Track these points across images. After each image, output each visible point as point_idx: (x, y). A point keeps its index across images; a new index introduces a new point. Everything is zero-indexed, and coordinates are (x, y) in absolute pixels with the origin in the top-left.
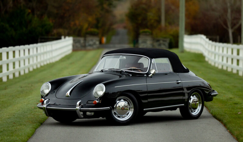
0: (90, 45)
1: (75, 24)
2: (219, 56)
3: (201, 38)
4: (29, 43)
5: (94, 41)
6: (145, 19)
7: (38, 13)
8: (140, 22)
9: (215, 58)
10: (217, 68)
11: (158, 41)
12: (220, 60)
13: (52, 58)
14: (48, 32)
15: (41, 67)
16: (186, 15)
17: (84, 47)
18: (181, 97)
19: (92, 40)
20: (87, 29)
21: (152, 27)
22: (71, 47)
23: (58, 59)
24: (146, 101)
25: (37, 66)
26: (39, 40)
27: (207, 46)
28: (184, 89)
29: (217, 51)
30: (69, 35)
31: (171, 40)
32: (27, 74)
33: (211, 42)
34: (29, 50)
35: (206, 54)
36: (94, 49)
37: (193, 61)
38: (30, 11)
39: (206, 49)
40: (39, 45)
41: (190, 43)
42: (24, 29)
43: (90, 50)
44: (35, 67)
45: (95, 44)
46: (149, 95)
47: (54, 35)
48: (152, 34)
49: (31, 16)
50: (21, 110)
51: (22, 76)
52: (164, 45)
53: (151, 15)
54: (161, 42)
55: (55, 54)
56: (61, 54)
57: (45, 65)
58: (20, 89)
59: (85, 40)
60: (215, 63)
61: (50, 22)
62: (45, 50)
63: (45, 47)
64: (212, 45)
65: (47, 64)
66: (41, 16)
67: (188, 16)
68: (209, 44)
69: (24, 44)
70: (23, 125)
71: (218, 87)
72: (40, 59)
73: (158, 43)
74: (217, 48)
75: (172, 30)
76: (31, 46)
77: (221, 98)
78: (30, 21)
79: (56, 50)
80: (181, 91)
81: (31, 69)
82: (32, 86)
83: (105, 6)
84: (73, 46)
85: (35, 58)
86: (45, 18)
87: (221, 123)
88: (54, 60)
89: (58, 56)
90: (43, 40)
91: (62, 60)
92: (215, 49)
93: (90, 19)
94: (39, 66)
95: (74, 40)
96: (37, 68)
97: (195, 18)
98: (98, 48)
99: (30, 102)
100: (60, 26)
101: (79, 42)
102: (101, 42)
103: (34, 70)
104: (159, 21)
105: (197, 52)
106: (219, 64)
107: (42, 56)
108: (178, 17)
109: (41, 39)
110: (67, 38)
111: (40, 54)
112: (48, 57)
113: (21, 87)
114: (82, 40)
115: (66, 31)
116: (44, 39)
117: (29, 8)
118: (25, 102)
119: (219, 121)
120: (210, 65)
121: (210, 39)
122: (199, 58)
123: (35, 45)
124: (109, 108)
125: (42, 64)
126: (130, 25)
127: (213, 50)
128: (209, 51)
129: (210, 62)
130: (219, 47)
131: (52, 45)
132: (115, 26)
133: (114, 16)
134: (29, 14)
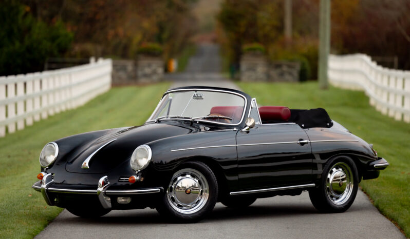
0: (146, 76)
1: (116, 35)
2: (396, 95)
3: (362, 60)
4: (25, 72)
5: (154, 67)
6: (252, 24)
7: (45, 12)
8: (242, 29)
9: (388, 99)
10: (393, 119)
11: (278, 66)
12: (399, 104)
13: (70, 101)
14: (63, 51)
15: (50, 117)
16: (332, 17)
17: (133, 79)
18: (309, 172)
19: (149, 66)
20: (140, 43)
21: (266, 40)
22: (107, 80)
23: (82, 102)
24: (235, 178)
25: (41, 115)
26: (46, 66)
27: (372, 77)
28: (315, 156)
29: (392, 85)
30: (104, 55)
31: (303, 65)
32: (22, 131)
33: (380, 68)
34: (25, 84)
35: (370, 91)
36: (153, 83)
37: (345, 105)
38: (28, 9)
39: (371, 82)
40: (46, 74)
41: (342, 71)
42: (17, 44)
43: (144, 85)
44: (37, 118)
45: (154, 72)
46: (240, 166)
47: (75, 56)
48: (266, 53)
49: (30, 18)
50: (7, 199)
51: (13, 135)
52: (290, 74)
53: (265, 17)
54: (285, 68)
55: (76, 92)
56: (89, 92)
57: (56, 115)
58: (7, 160)
59: (136, 65)
60: (388, 110)
61: (66, 30)
62: (57, 85)
63: (57, 79)
64: (383, 75)
65: (62, 113)
66: (50, 19)
67: (336, 17)
68: (377, 72)
69: (15, 73)
70: (9, 228)
71: (392, 155)
72: (48, 101)
73: (278, 71)
74: (392, 81)
75: (305, 45)
76: (30, 76)
77: (397, 177)
78: (29, 29)
79: (79, 84)
80: (310, 161)
81: (30, 122)
82: (30, 153)
84: (113, 77)
85: (37, 101)
86: (58, 22)
87: (393, 225)
88: (74, 105)
89: (83, 95)
90: (54, 66)
91: (91, 104)
92: (389, 83)
93: (146, 24)
94: (45, 116)
95: (114, 66)
96: (42, 120)
97: (350, 22)
98: (162, 81)
99: (25, 185)
100: (88, 37)
101: (124, 68)
102: (167, 70)
103: (35, 123)
104: (280, 29)
105: (353, 88)
106: (395, 112)
107: (51, 97)
108: (317, 21)
109: (50, 63)
110: (101, 61)
111: (48, 93)
112: (64, 98)
113: (9, 157)
114: (129, 65)
115: (99, 49)
116: (57, 63)
117: (27, 4)
118: (14, 185)
119: (391, 221)
120: (380, 113)
121: (379, 63)
122: (358, 99)
123: (37, 75)
124: (158, 191)
125: (52, 113)
126: (223, 35)
127: (385, 83)
128: (377, 87)
129: (378, 108)
130: (396, 79)
131: (70, 75)
132: (195, 39)
133: (194, 20)
134: (26, 15)
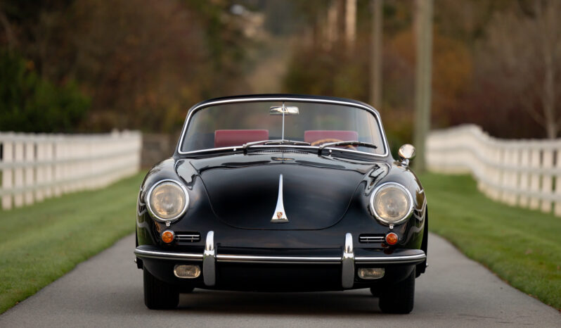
1: (147, 103)
2: (530, 175)
14: (76, 120)
25: (53, 189)
29: (525, 162)
30: (131, 127)
38: (30, 64)
41: (445, 151)
42: (16, 111)
44: (49, 194)
49: (32, 77)
53: (345, 83)
61: (81, 94)
72: (63, 173)
78: (31, 92)
79: (101, 158)
83: (227, 60)
86: (70, 82)
94: (58, 192)
96: (54, 198)
100: (109, 104)
107: (66, 168)
110: (127, 135)
111: (62, 163)
114: (164, 142)
115: (124, 119)
117: (29, 58)
134: (27, 72)
